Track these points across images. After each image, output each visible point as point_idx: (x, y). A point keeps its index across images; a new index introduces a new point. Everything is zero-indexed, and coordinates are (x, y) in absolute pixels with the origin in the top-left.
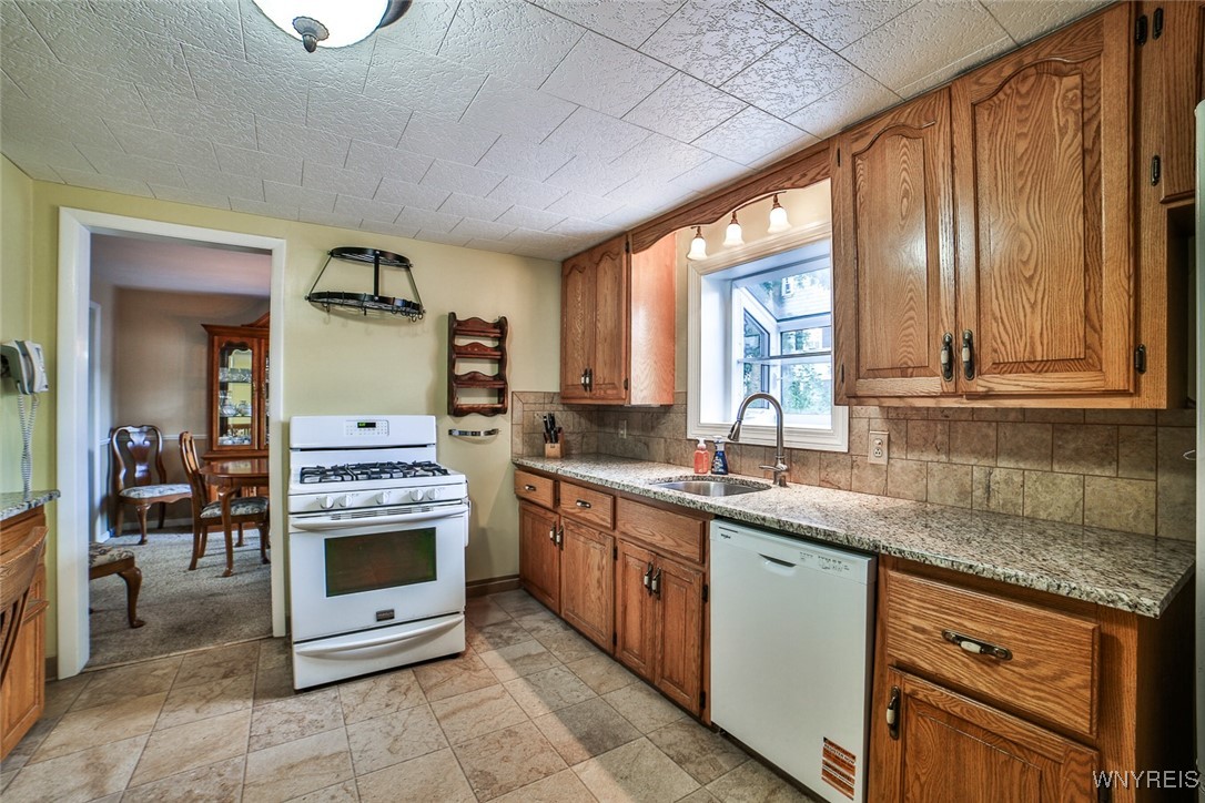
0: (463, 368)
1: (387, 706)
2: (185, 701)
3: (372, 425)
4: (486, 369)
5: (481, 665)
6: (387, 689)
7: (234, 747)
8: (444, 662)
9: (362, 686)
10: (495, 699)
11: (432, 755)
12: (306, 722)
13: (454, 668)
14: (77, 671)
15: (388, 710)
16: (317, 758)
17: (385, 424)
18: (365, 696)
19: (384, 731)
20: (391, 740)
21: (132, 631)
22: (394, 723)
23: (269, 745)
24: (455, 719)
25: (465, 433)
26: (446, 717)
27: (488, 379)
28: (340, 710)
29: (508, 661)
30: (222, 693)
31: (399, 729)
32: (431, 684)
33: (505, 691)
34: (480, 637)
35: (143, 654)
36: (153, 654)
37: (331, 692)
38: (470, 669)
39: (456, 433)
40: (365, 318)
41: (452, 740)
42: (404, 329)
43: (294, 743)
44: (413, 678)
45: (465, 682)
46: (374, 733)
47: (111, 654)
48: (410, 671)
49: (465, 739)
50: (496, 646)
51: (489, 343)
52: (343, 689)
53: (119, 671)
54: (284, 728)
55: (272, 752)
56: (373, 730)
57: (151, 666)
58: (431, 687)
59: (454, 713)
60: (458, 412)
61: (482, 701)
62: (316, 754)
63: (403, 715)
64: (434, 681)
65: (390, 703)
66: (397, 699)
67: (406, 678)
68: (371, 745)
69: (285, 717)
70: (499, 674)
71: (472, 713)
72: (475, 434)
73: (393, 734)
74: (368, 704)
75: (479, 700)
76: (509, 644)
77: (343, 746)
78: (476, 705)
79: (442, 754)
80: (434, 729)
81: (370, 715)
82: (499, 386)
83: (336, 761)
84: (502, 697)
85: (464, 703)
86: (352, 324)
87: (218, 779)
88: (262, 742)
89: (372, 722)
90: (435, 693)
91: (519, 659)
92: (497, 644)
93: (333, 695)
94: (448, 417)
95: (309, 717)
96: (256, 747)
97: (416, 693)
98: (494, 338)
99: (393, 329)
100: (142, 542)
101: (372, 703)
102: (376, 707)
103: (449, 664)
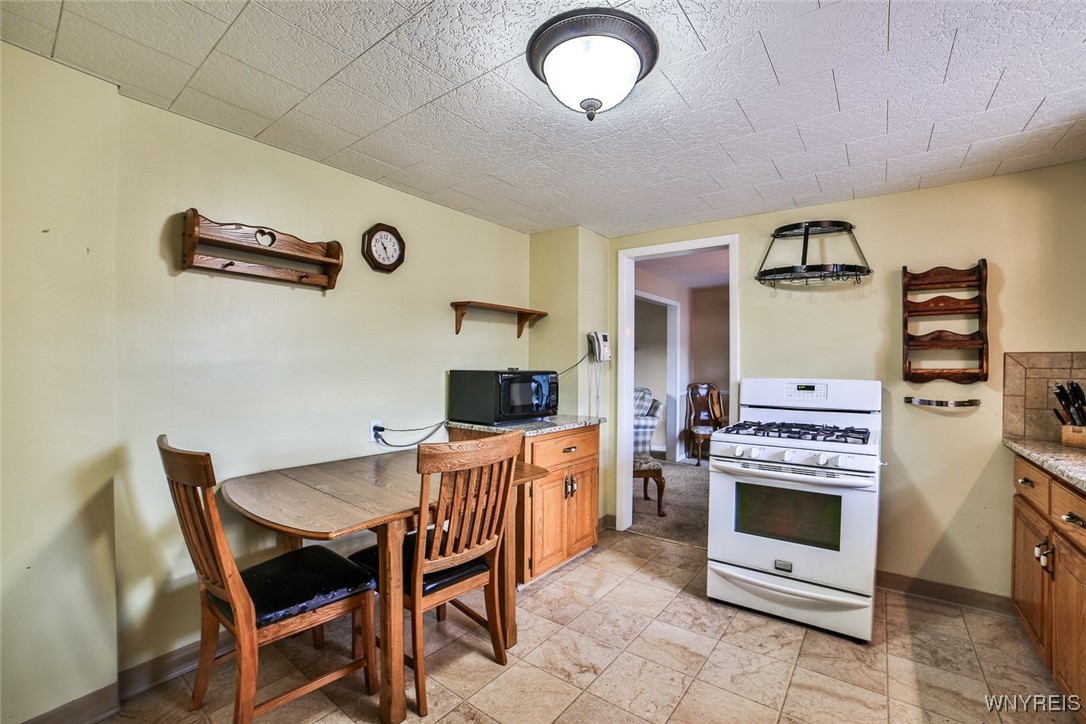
0: (924, 327)
1: (761, 645)
2: (651, 570)
3: (811, 388)
4: (960, 326)
5: (881, 666)
6: (772, 633)
7: (652, 611)
8: (843, 641)
9: (755, 620)
10: (866, 706)
11: (760, 707)
12: (699, 621)
13: (848, 651)
14: (623, 530)
15: (759, 650)
16: (685, 649)
17: (824, 388)
18: (750, 628)
19: (742, 661)
20: (740, 671)
21: (658, 517)
22: (754, 662)
23: (668, 622)
24: (806, 694)
25: (929, 403)
26: (800, 686)
27: (961, 338)
28: (725, 627)
29: (918, 682)
30: (671, 576)
31: (753, 668)
32: (813, 651)
33: (886, 707)
34: (907, 640)
35: (653, 533)
36: (658, 535)
37: (730, 612)
38: (864, 662)
39: (915, 401)
40: (807, 288)
41: (787, 708)
42: (849, 293)
43: (681, 630)
44: (801, 638)
45: (847, 670)
46: (733, 658)
47: (641, 527)
48: (804, 630)
49: (800, 716)
50: (918, 658)
51: (963, 295)
52: (740, 615)
53: (638, 538)
54: (684, 617)
55: (667, 627)
56: (734, 656)
57: (652, 542)
58: (810, 654)
59: (810, 688)
60: (915, 378)
61: (849, 698)
62: (687, 645)
63: (765, 660)
64: (818, 650)
65: (764, 644)
66: (772, 645)
67: (795, 634)
68: (721, 665)
69: (689, 611)
70: (895, 688)
71: (829, 701)
72: (940, 404)
73: (746, 669)
74: (748, 635)
75: (847, 694)
76: (938, 666)
77: (705, 652)
78: (840, 697)
79: (769, 711)
80: (780, 688)
81: (741, 644)
82: (977, 345)
83: (693, 659)
84: (876, 710)
85: (829, 688)
86: (796, 294)
87: (632, 623)
88: (666, 618)
89: (739, 649)
90: (809, 661)
91: (936, 688)
92: (923, 657)
93: (730, 615)
94: (904, 383)
95: (704, 620)
96: (661, 618)
97: (793, 651)
98: (969, 288)
99: (836, 294)
100: (698, 465)
101: (752, 636)
102: (751, 641)
103: (845, 645)
